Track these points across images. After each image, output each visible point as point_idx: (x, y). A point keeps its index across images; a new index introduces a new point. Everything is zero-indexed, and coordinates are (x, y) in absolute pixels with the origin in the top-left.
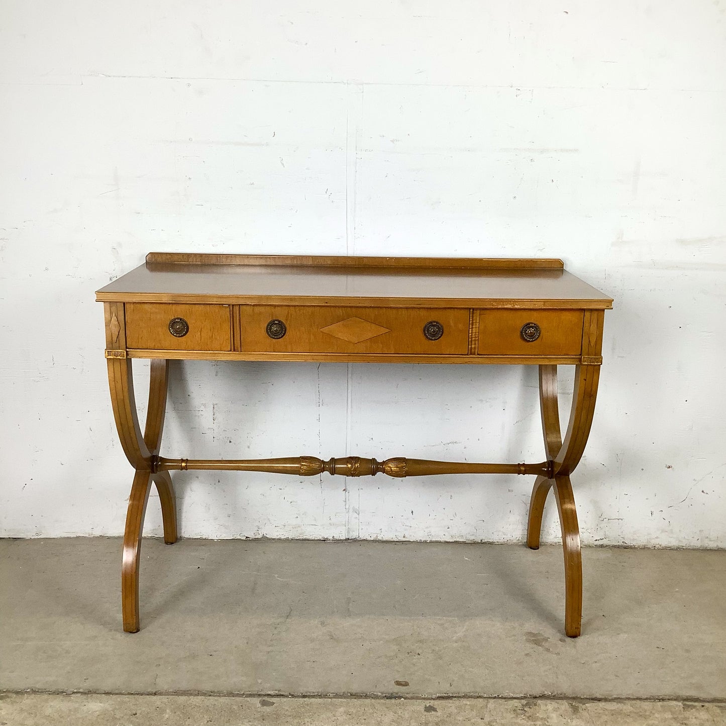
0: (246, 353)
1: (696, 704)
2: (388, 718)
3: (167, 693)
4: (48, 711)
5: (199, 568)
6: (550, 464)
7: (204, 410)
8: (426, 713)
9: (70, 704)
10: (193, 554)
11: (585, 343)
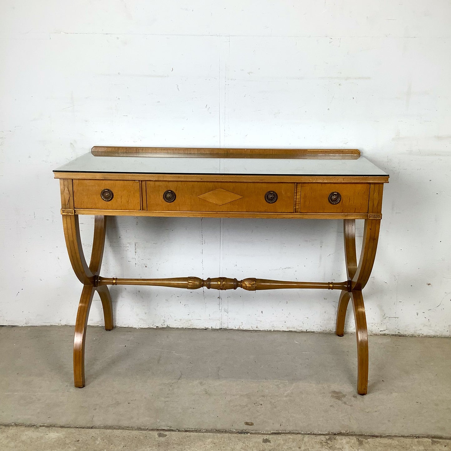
0: (150, 211)
1: (440, 440)
2: (239, 446)
3: (99, 428)
4: (24, 438)
5: (125, 346)
6: (349, 282)
7: (129, 246)
8: (263, 444)
9: (38, 433)
10: (123, 337)
11: (371, 205)
